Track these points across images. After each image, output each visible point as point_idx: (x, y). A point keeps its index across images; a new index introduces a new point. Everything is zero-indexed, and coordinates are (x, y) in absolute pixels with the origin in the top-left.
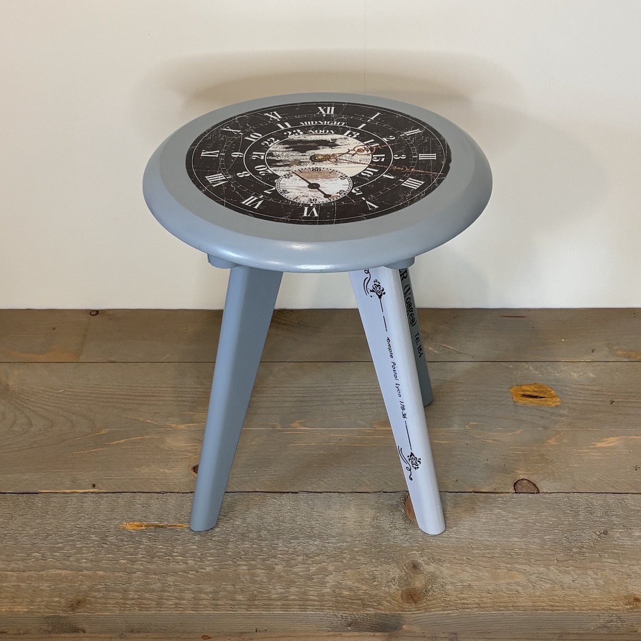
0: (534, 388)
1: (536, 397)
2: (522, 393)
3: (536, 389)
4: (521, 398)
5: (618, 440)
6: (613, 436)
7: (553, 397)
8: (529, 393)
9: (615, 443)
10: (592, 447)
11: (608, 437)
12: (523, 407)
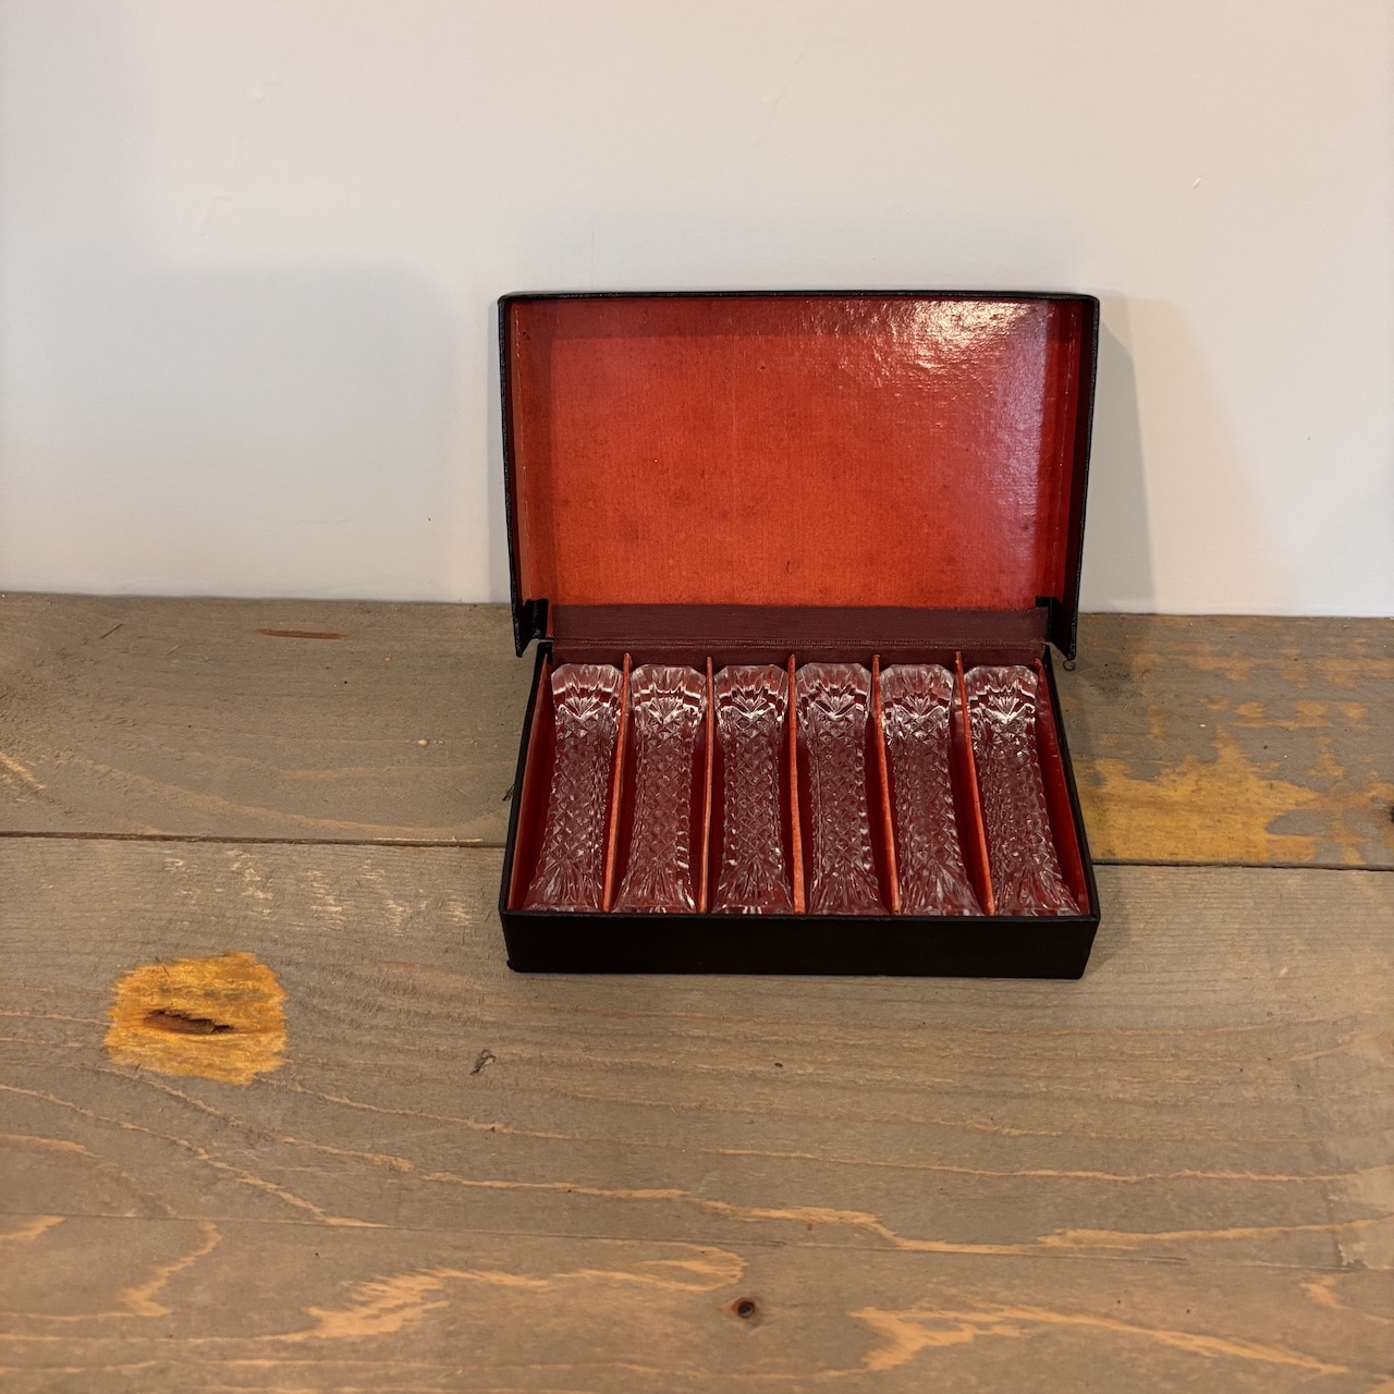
0: (218, 976)
1: (202, 1025)
2: (155, 1002)
3: (218, 984)
4: (141, 1031)
5: (431, 1295)
6: (412, 1270)
7: (265, 1030)
8: (179, 1004)
9: (408, 1313)
10: (298, 1337)
11: (391, 1272)
12: (124, 1078)
